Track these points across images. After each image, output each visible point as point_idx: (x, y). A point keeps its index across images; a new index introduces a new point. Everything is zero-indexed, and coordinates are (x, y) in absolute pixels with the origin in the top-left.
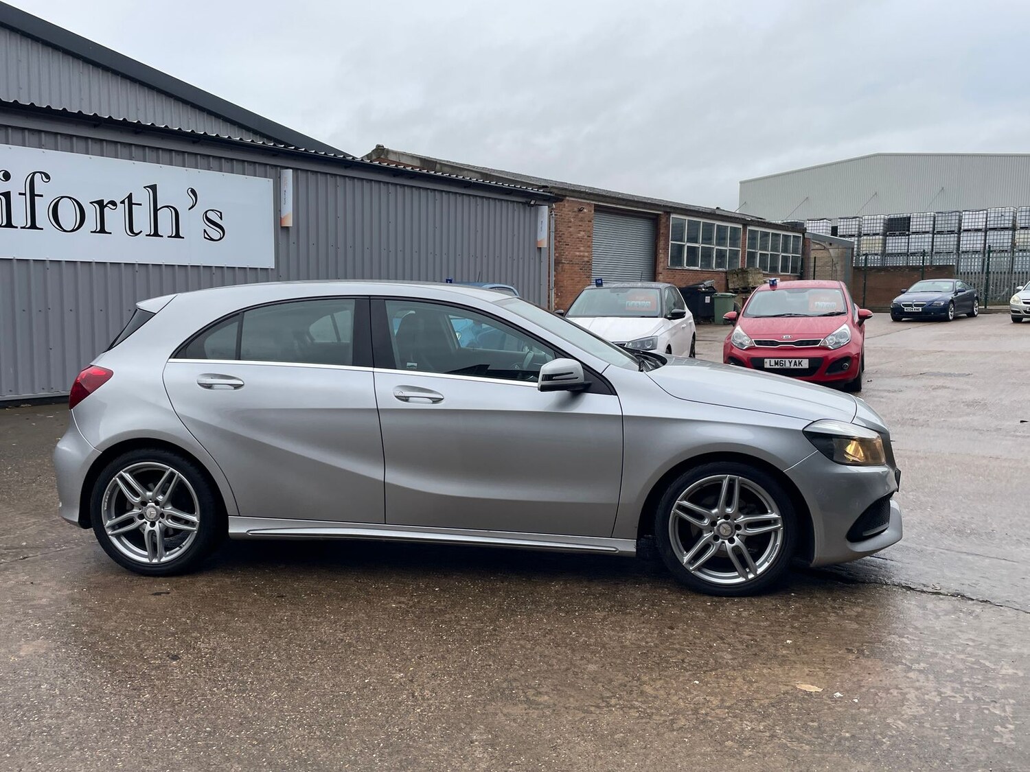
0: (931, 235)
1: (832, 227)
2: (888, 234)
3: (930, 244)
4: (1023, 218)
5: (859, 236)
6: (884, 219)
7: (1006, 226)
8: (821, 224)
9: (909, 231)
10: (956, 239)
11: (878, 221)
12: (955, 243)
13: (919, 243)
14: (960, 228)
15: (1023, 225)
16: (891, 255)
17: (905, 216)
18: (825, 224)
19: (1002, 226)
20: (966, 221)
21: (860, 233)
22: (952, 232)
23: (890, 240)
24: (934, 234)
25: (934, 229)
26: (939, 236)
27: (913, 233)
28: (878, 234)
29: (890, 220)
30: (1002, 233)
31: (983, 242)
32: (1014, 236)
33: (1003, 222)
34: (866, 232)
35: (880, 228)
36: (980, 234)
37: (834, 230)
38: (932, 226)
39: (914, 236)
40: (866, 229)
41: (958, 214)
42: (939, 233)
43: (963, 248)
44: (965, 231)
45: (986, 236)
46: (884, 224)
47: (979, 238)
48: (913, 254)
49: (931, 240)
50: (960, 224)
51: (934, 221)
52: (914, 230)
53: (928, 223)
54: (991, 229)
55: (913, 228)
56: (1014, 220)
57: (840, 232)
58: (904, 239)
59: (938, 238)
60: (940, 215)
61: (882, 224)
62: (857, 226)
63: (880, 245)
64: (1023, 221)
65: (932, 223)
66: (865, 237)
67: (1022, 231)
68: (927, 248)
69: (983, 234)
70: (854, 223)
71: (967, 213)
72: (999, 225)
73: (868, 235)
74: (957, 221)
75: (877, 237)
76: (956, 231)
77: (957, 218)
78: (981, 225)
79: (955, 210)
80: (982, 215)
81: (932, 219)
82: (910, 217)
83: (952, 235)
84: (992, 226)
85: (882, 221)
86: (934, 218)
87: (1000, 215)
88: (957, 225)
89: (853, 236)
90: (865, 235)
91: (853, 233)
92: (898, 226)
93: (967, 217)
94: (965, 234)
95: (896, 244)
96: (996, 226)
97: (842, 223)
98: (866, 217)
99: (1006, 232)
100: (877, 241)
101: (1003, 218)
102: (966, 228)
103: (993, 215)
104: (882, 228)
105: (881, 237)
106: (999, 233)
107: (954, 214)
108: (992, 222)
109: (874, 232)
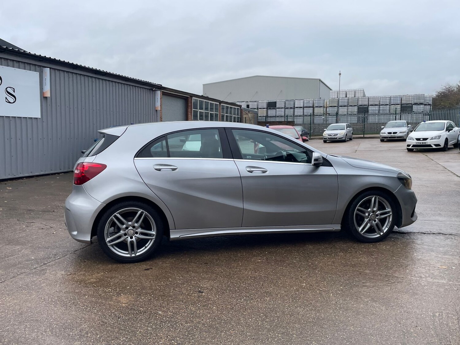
0: (284, 109)
1: (247, 105)
2: (268, 108)
3: (284, 112)
4: (316, 103)
5: (258, 109)
6: (267, 102)
7: (311, 106)
8: (243, 104)
9: (276, 107)
10: (293, 111)
11: (265, 103)
12: (293, 112)
13: (280, 112)
14: (294, 107)
16: (271, 117)
17: (274, 101)
18: (244, 104)
19: (309, 106)
20: (297, 104)
21: (258, 108)
22: (291, 108)
23: (269, 111)
24: (285, 109)
25: (285, 107)
26: (287, 109)
27: (278, 108)
28: (265, 108)
29: (269, 103)
31: (303, 112)
33: (309, 104)
34: (260, 107)
35: (265, 106)
36: (301, 109)
37: (248, 106)
38: (284, 105)
39: (278, 109)
40: (260, 106)
41: (293, 101)
42: (287, 108)
43: (296, 114)
44: (296, 107)
45: (303, 110)
46: (267, 104)
47: (301, 110)
48: (278, 117)
49: (284, 111)
50: (294, 105)
51: (285, 104)
52: (278, 107)
53: (283, 104)
54: (305, 107)
55: (277, 106)
56: (313, 104)
57: (250, 107)
58: (274, 111)
59: (287, 110)
60: (287, 101)
61: (266, 104)
62: (257, 105)
63: (266, 113)
64: (316, 104)
65: (284, 104)
66: (260, 110)
68: (283, 114)
69: (303, 109)
70: (255, 103)
71: (297, 101)
73: (261, 108)
74: (293, 104)
75: (264, 109)
76: (293, 108)
77: (293, 102)
78: (302, 106)
79: (293, 99)
80: (302, 101)
81: (284, 103)
82: (276, 102)
83: (292, 109)
84: (306, 106)
85: (266, 103)
86: (285, 102)
88: (293, 105)
89: (255, 109)
90: (260, 108)
91: (255, 108)
92: (272, 105)
93: (297, 102)
94: (296, 109)
95: (271, 112)
97: (251, 104)
98: (260, 101)
99: (311, 108)
100: (264, 111)
102: (296, 106)
103: (306, 102)
104: (266, 106)
105: (266, 109)
106: (308, 109)
107: (292, 101)
108: (306, 104)
109: (263, 107)
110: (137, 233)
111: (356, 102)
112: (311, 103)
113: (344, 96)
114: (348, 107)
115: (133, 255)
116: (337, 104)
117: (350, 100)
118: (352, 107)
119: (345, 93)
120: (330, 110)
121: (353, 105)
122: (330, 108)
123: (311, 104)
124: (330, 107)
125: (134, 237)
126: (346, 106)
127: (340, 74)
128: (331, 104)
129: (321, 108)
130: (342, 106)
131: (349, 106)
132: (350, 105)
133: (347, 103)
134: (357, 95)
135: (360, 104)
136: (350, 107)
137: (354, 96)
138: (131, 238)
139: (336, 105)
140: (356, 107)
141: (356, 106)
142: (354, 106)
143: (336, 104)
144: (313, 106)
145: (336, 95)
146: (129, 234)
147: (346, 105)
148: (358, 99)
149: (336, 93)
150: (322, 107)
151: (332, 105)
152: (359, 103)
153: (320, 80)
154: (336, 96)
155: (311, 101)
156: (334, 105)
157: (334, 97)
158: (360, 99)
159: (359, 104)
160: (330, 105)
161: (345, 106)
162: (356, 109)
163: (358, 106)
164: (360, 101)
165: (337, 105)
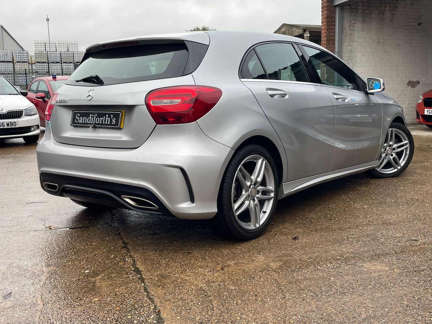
4: (17, 56)
7: (9, 60)
15: (18, 60)
19: (7, 60)
30: (8, 64)
32: (14, 66)
56: (13, 57)
67: (18, 64)
72: (6, 60)
87: (5, 54)
96: (4, 60)
99: (10, 64)
101: (7, 56)
106: (6, 64)
110: (258, 192)
111: (71, 57)
112: (9, 56)
113: (54, 50)
114: (61, 64)
115: (258, 226)
116: (47, 59)
117: (64, 55)
118: (66, 64)
119: (55, 45)
120: (38, 66)
121: (68, 61)
122: (38, 64)
123: (9, 58)
124: (37, 62)
125: (255, 198)
126: (59, 63)
127: (48, 20)
128: (38, 59)
129: (26, 64)
130: (53, 63)
131: (62, 62)
132: (64, 61)
133: (60, 59)
134: (71, 49)
135: (77, 61)
136: (64, 64)
137: (67, 51)
138: (254, 200)
139: (45, 61)
140: (72, 64)
141: (72, 62)
142: (70, 63)
143: (45, 59)
144: (13, 60)
145: (42, 47)
146: (251, 195)
147: (58, 61)
148: (73, 54)
149: (42, 45)
150: (26, 62)
151: (40, 61)
152: (75, 59)
153: (2, 27)
154: (43, 49)
155: (9, 54)
156: (43, 61)
157: (41, 50)
158: (76, 55)
159: (75, 61)
160: (38, 61)
161: (57, 63)
162: (72, 67)
163: (74, 63)
164: (77, 57)
165: (47, 61)
